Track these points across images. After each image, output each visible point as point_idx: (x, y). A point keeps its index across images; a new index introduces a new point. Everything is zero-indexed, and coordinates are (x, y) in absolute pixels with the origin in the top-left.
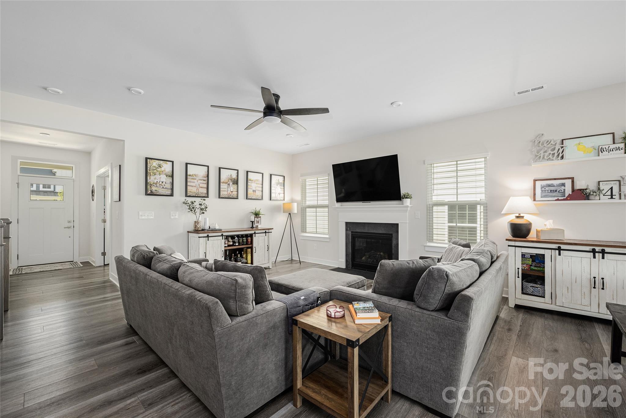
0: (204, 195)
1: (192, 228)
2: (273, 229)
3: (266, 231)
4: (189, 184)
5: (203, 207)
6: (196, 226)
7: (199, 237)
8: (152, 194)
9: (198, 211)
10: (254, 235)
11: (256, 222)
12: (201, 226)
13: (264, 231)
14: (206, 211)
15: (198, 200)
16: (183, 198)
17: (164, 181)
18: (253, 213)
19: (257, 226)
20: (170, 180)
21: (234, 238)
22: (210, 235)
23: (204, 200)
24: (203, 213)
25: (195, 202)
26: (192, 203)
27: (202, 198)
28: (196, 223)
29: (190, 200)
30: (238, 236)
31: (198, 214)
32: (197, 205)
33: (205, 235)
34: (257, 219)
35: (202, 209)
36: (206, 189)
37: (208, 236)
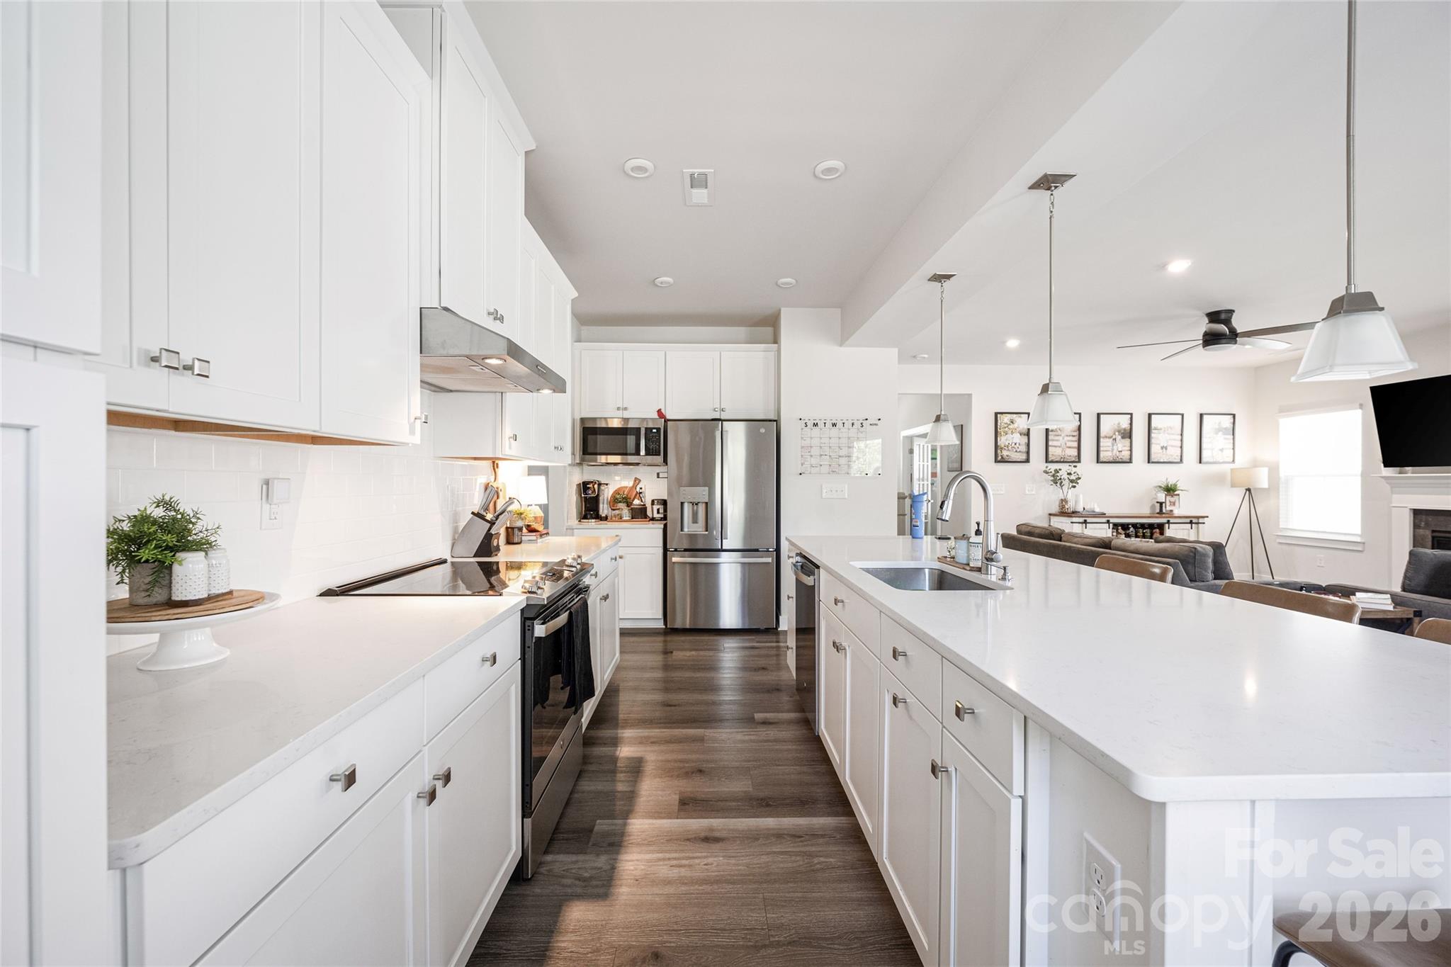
0: (1073, 459)
1: (1055, 509)
2: (1207, 517)
3: (1191, 521)
4: (1050, 443)
5: (1073, 477)
6: (1063, 507)
7: (1072, 523)
8: (1003, 461)
9: (1066, 483)
10: (1167, 525)
11: (1168, 503)
12: (1071, 506)
13: (1188, 520)
14: (1078, 483)
15: (1065, 468)
16: (1043, 466)
17: (1018, 442)
18: (1160, 487)
19: (1171, 511)
20: (1025, 439)
21: (1129, 529)
22: (1089, 520)
23: (1075, 467)
24: (1074, 487)
25: (1060, 470)
26: (1057, 471)
27: (1071, 464)
28: (1063, 501)
29: (1053, 467)
30: (1134, 525)
31: (1065, 488)
32: (1063, 474)
33: (1081, 520)
34: (1172, 499)
35: (1072, 481)
36: (1076, 450)
37: (1085, 522)
